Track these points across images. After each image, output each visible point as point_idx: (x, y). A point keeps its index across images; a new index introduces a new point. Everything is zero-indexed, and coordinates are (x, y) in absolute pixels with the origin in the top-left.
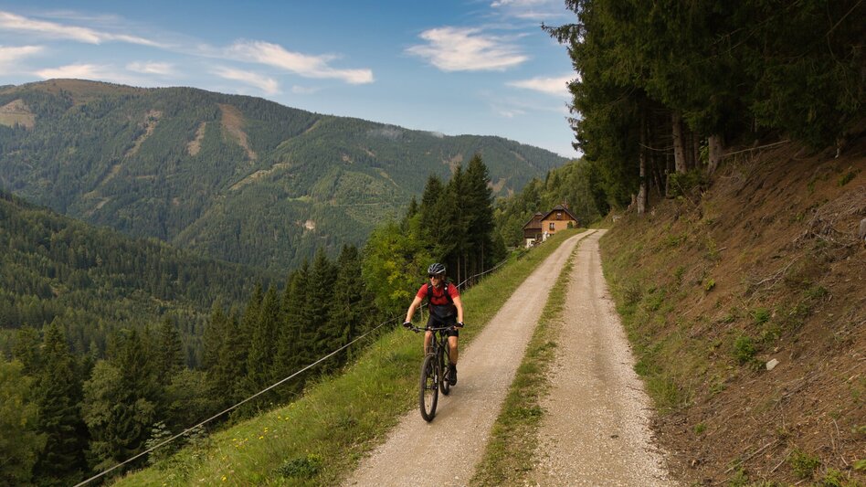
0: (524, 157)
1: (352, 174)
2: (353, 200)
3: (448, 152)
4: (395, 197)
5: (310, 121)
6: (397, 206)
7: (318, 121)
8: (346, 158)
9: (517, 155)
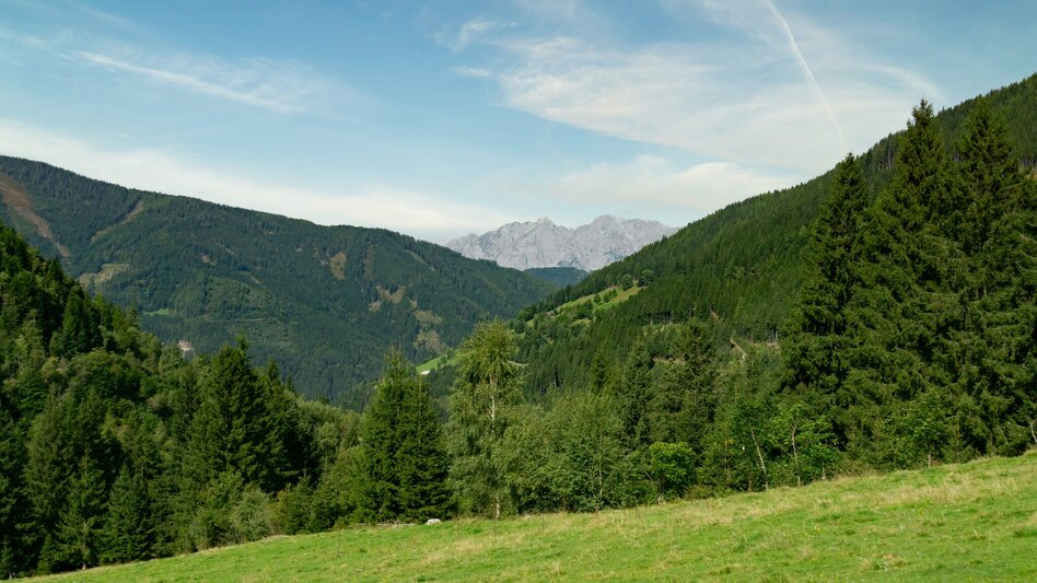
0: (423, 257)
1: (223, 280)
2: (231, 314)
3: (325, 249)
4: (282, 310)
5: (129, 202)
6: (286, 322)
7: (141, 203)
8: (206, 259)
9: (416, 256)
